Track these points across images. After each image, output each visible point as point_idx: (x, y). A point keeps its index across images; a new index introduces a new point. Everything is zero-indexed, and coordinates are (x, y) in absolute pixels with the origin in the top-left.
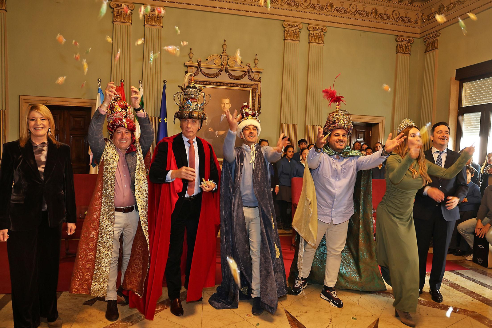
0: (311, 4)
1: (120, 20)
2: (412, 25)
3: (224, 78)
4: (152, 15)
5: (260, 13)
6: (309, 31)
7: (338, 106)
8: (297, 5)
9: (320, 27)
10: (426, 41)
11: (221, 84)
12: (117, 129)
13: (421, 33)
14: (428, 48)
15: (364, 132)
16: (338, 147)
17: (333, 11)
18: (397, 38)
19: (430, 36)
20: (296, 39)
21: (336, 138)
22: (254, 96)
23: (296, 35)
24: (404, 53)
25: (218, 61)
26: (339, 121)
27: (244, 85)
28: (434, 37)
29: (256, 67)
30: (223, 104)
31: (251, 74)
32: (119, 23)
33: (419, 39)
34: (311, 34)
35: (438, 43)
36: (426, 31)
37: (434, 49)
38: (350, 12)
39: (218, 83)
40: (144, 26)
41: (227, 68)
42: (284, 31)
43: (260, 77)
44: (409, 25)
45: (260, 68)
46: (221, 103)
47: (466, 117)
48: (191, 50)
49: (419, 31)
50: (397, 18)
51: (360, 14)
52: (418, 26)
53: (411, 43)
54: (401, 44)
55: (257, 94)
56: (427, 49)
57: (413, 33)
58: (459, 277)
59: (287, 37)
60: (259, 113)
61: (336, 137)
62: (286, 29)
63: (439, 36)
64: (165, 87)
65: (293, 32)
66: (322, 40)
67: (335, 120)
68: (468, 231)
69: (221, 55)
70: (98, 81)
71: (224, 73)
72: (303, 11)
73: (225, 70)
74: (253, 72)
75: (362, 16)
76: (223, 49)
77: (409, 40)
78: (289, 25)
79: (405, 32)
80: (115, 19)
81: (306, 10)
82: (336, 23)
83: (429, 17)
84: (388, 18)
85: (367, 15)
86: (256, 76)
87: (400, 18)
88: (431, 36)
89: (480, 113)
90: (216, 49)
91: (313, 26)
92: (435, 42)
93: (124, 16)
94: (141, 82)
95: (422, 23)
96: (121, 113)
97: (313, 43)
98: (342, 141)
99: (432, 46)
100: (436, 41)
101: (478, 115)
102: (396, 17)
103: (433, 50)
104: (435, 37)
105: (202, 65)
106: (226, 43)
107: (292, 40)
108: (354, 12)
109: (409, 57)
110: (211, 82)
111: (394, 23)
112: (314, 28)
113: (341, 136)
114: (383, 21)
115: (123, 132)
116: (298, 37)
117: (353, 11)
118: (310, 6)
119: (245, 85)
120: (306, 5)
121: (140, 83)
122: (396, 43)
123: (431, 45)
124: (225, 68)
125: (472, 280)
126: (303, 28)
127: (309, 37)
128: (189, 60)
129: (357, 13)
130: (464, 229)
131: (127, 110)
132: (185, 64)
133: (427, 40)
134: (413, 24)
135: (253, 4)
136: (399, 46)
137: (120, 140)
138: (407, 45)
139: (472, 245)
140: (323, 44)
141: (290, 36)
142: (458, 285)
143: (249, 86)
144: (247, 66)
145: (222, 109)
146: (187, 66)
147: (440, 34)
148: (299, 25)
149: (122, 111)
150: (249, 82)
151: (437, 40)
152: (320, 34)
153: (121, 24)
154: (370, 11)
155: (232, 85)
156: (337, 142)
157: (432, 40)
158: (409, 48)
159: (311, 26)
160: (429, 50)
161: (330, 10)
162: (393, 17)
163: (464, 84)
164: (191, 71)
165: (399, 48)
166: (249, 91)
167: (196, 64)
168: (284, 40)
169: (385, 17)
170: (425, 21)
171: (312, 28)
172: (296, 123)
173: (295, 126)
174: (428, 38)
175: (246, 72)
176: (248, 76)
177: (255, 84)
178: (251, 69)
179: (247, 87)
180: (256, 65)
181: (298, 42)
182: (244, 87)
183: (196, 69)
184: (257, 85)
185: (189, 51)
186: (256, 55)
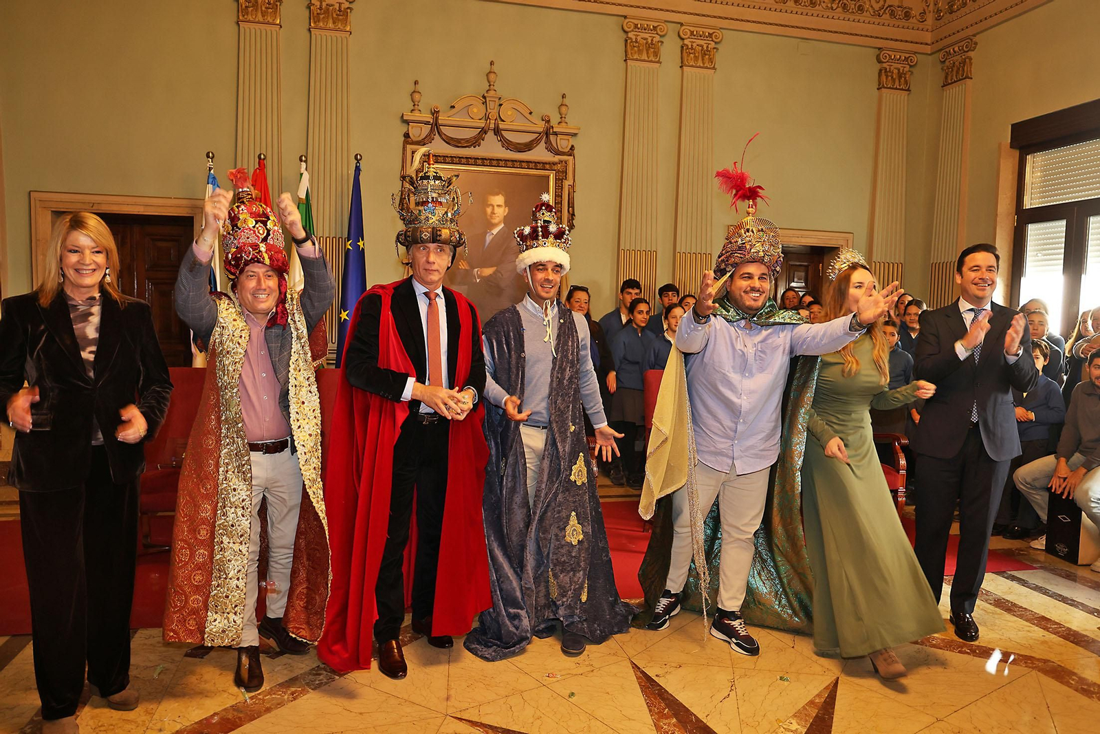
1: (254, 17)
2: (914, 25)
3: (491, 147)
4: (327, 5)
6: (683, 39)
7: (751, 209)
9: (707, 31)
10: (944, 61)
11: (485, 161)
12: (247, 268)
13: (933, 43)
14: (949, 78)
15: (807, 267)
16: (748, 303)
18: (880, 54)
19: (953, 49)
20: (652, 58)
21: (744, 284)
22: (559, 189)
23: (652, 50)
24: (896, 89)
25: (478, 110)
26: (752, 246)
27: (536, 165)
28: (962, 51)
29: (563, 124)
30: (491, 207)
31: (552, 138)
32: (252, 26)
33: (930, 57)
34: (687, 46)
35: (971, 64)
36: (945, 38)
37: (964, 79)
39: (478, 159)
40: (309, 30)
41: (498, 127)
42: (626, 41)
43: (573, 146)
44: (906, 24)
45: (572, 124)
46: (485, 204)
47: (1034, 231)
48: (415, 84)
49: (928, 37)
50: (881, 9)
52: (927, 27)
53: (911, 66)
54: (888, 67)
55: (566, 184)
56: (946, 78)
57: (917, 43)
58: (1015, 584)
59: (631, 53)
60: (571, 227)
61: (745, 280)
62: (630, 35)
63: (975, 48)
64: (358, 169)
65: (645, 41)
66: (711, 60)
67: (744, 243)
68: (1037, 484)
69: (484, 97)
70: (208, 157)
71: (490, 135)
73: (494, 130)
74: (556, 134)
75: (800, 4)
76: (489, 82)
77: (906, 59)
78: (636, 26)
79: (896, 40)
80: (243, 16)
82: (742, 20)
83: (952, 6)
84: (858, 10)
85: (813, 2)
86: (563, 144)
87: (887, 8)
88: (956, 49)
89: (1064, 223)
90: (474, 84)
91: (692, 29)
92: (964, 62)
93: (263, 9)
94: (303, 158)
95: (936, 19)
96: (254, 231)
97: (692, 66)
98: (759, 291)
99: (957, 72)
100: (967, 60)
101: (1061, 227)
102: (877, 7)
103: (960, 80)
104: (965, 52)
105: (442, 119)
106: (495, 68)
107: (644, 61)
109: (906, 97)
110: (463, 157)
111: (873, 20)
112: (692, 33)
113: (756, 278)
114: (847, 16)
115: (261, 275)
116: (656, 54)
119: (539, 163)
121: (301, 160)
122: (878, 66)
123: (955, 69)
124: (492, 126)
125: (1045, 592)
126: (668, 34)
127: (682, 54)
128: (412, 108)
130: (1028, 480)
131: (268, 223)
132: (403, 115)
133: (946, 59)
134: (916, 21)
136: (883, 71)
137: (254, 292)
138: (903, 70)
139: (1044, 516)
140: (714, 68)
141: (640, 52)
142: (1012, 602)
143: (547, 166)
144: (543, 120)
145: (489, 217)
146: (407, 122)
147: (976, 44)
148: (658, 26)
149: (257, 226)
150: (548, 157)
151: (970, 59)
152: (707, 47)
153: (257, 26)
155: (509, 164)
156: (746, 292)
157: (958, 58)
158: (907, 76)
159: (687, 29)
160: (951, 80)
162: (872, 7)
163: (1029, 157)
164: (417, 132)
165: (884, 77)
166: (548, 177)
167: (429, 118)
168: (625, 60)
169: (853, 6)
170: (943, 15)
171: (689, 33)
172: (654, 249)
173: (651, 255)
174: (948, 53)
175: (540, 133)
176: (546, 143)
177: (561, 162)
178: (552, 127)
179: (544, 169)
180: (562, 118)
181: (658, 65)
182: (536, 168)
183: (428, 128)
184: (566, 163)
185: (412, 88)
186: (564, 96)
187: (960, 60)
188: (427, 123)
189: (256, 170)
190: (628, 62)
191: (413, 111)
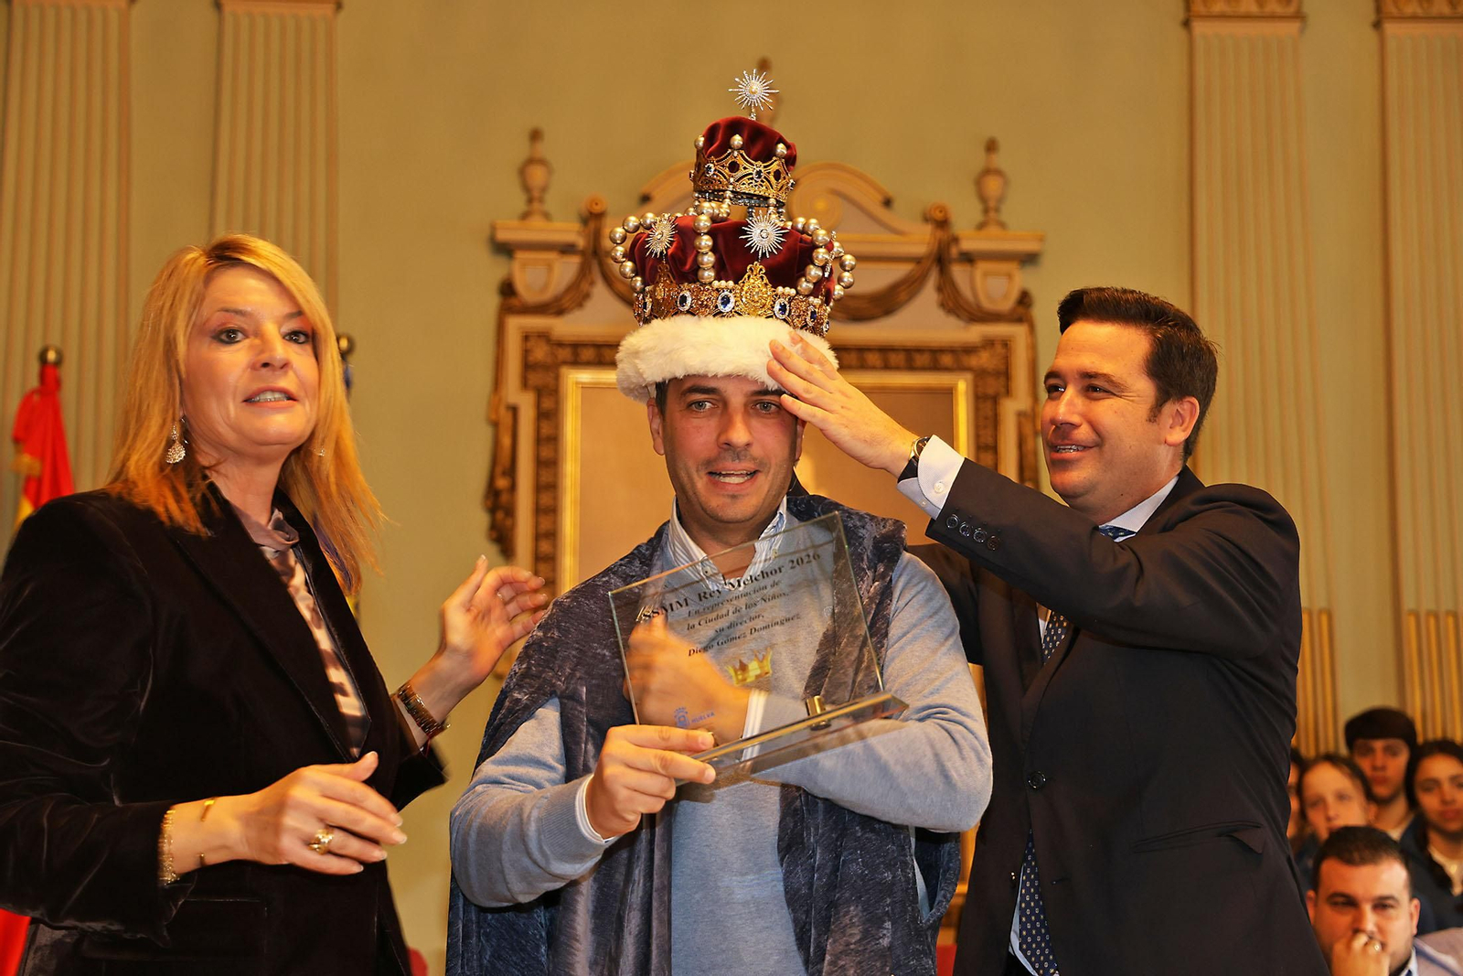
20: (1274, 7)
27: (911, 356)
29: (993, 230)
31: (959, 273)
40: (220, 5)
43: (1021, 293)
45: (1021, 227)
48: (533, 138)
55: (1010, 408)
74: (969, 258)
86: (993, 288)
97: (1414, 18)
107: (1247, 17)
119: (920, 351)
128: (524, 208)
132: (493, 228)
143: (947, 360)
144: (927, 221)
146: (505, 250)
150: (950, 331)
164: (539, 277)
166: (949, 393)
167: (569, 231)
168: (1186, 23)
175: (917, 260)
176: (940, 289)
177: (989, 343)
178: (956, 240)
179: (935, 367)
180: (990, 211)
181: (1292, 28)
182: (911, 367)
183: (573, 263)
184: (1006, 344)
185: (521, 150)
186: (991, 146)
188: (567, 249)
189: (27, 401)
190: (1199, 28)
191: (525, 216)
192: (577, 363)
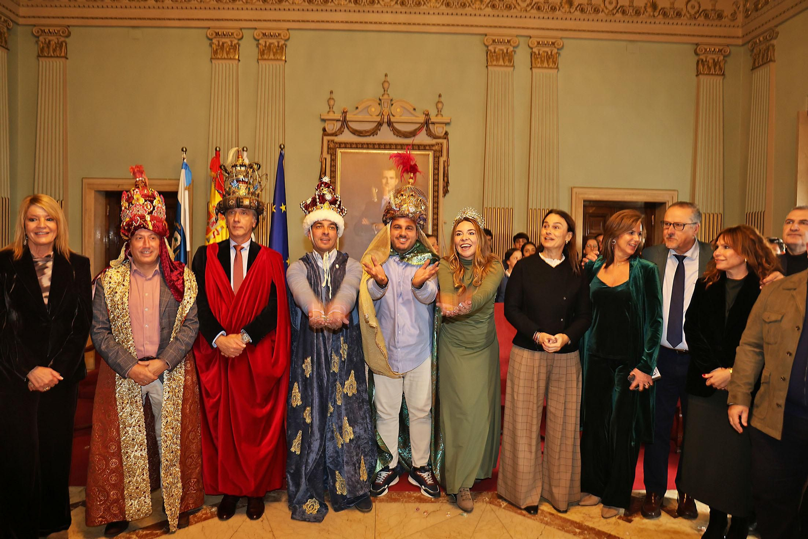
0: (533, 3)
1: (221, 55)
2: (726, 23)
3: (385, 135)
4: (269, 43)
5: (443, 25)
6: (532, 48)
8: (509, 7)
9: (551, 41)
10: (752, 50)
12: (137, 232)
13: (743, 36)
14: (757, 62)
17: (572, 11)
18: (696, 49)
19: (759, 40)
20: (507, 63)
22: (436, 163)
24: (712, 74)
25: (375, 110)
27: (419, 147)
28: (766, 41)
29: (439, 117)
30: (385, 179)
31: (431, 126)
32: (220, 61)
33: (742, 48)
34: (535, 53)
35: (774, 50)
36: (753, 31)
37: (768, 62)
38: (605, 9)
39: (376, 144)
40: (258, 61)
41: (390, 120)
42: (487, 53)
43: (447, 132)
44: (719, 23)
45: (446, 116)
46: (382, 176)
48: (331, 93)
50: (696, 13)
51: (624, 12)
52: (738, 24)
53: (725, 56)
54: (704, 58)
55: (442, 160)
56: (754, 63)
57: (729, 37)
59: (491, 61)
62: (489, 48)
63: (777, 37)
64: (282, 156)
65: (501, 52)
66: (554, 62)
69: (380, 100)
70: (182, 150)
71: (385, 127)
72: (519, 15)
73: (387, 123)
74: (433, 123)
75: (627, 15)
76: (384, 89)
77: (720, 51)
78: (494, 41)
79: (711, 36)
80: (214, 56)
81: (524, 14)
82: (579, 31)
83: (757, 5)
84: (677, 14)
85: (638, 13)
86: (438, 130)
87: (701, 12)
88: (761, 39)
90: (373, 90)
91: (538, 40)
92: (768, 49)
93: (228, 50)
95: (745, 17)
96: (143, 207)
97: (539, 67)
99: (763, 58)
100: (771, 48)
102: (693, 12)
103: (765, 63)
104: (768, 41)
105: (349, 117)
107: (501, 66)
108: (613, 9)
109: (721, 82)
110: (365, 144)
111: (689, 22)
114: (667, 21)
116: (510, 60)
117: (611, 7)
118: (530, 7)
119: (421, 145)
120: (524, 5)
122: (696, 58)
123: (761, 55)
124: (386, 120)
126: (520, 43)
127: (531, 59)
128: (329, 110)
129: (617, 11)
132: (321, 116)
133: (754, 48)
134: (728, 20)
135: (431, 12)
136: (700, 62)
137: (141, 249)
138: (718, 60)
140: (557, 68)
141: (497, 60)
143: (428, 148)
144: (424, 114)
145: (384, 186)
146: (324, 120)
147: (778, 33)
148: (512, 39)
150: (428, 141)
151: (773, 46)
152: (551, 53)
153: (223, 61)
154: (642, 5)
155: (399, 147)
157: (763, 47)
158: (722, 65)
160: (758, 64)
161: (568, 10)
162: (688, 12)
164: (331, 127)
165: (701, 67)
166: (429, 155)
167: (338, 116)
168: (487, 67)
169: (672, 13)
170: (750, 14)
171: (536, 43)
172: (511, 206)
173: (509, 213)
174: (755, 43)
175: (422, 124)
176: (426, 131)
177: (437, 144)
178: (430, 119)
179: (425, 149)
180: (439, 112)
181: (512, 69)
182: (419, 149)
183: (339, 124)
184: (441, 144)
185: (329, 96)
186: (440, 96)
187: (765, 48)
188: (338, 120)
189: (213, 160)
190: (489, 68)
191: (329, 112)
192: (340, 147)
